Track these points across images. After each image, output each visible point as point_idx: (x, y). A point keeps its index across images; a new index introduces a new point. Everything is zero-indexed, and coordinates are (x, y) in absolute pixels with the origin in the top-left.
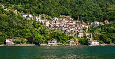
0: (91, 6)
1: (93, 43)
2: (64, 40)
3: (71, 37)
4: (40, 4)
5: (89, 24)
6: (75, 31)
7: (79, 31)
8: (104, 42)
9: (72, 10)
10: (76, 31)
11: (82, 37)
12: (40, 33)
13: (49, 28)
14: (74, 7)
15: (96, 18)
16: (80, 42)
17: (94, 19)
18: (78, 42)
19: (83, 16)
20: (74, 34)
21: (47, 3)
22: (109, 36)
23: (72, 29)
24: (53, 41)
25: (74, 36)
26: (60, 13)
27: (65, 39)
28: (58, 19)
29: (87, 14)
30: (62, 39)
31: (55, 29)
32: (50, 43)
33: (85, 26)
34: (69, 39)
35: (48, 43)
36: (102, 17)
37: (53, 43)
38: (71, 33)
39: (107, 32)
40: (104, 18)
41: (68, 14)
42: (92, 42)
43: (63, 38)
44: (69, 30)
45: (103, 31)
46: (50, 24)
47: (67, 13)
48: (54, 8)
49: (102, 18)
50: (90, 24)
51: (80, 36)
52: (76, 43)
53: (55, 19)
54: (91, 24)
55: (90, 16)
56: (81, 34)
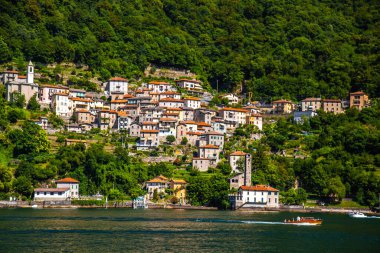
0: (309, 25)
1: (249, 197)
2: (120, 181)
3: (157, 171)
4: (60, 15)
5: (277, 112)
6: (184, 142)
7: (203, 143)
8: (311, 198)
9: (217, 44)
10: (192, 140)
11: (210, 171)
12: (12, 147)
13: (66, 127)
14: (230, 33)
15: (319, 80)
16: (195, 192)
17: (309, 84)
18: (181, 194)
19: (259, 74)
20: (179, 153)
21: (98, 10)
22: (343, 167)
23: (173, 132)
24: (59, 186)
25: (175, 163)
26: (143, 58)
27: (126, 176)
28: (124, 87)
29: (277, 63)
30: (110, 178)
31: (94, 132)
32: (41, 196)
33: (247, 118)
34: (145, 177)
35: (36, 196)
36: (345, 75)
37: (56, 196)
38: (161, 149)
39: (340, 147)
40: (353, 82)
41: (189, 64)
42: (245, 193)
43: (116, 173)
44: (152, 137)
45: (327, 144)
46: (78, 106)
47: (182, 58)
48: (126, 33)
49: (343, 79)
50: (280, 111)
51: (202, 166)
52: (171, 197)
53: (113, 86)
54: (288, 108)
55: (292, 75)
56: (209, 153)
